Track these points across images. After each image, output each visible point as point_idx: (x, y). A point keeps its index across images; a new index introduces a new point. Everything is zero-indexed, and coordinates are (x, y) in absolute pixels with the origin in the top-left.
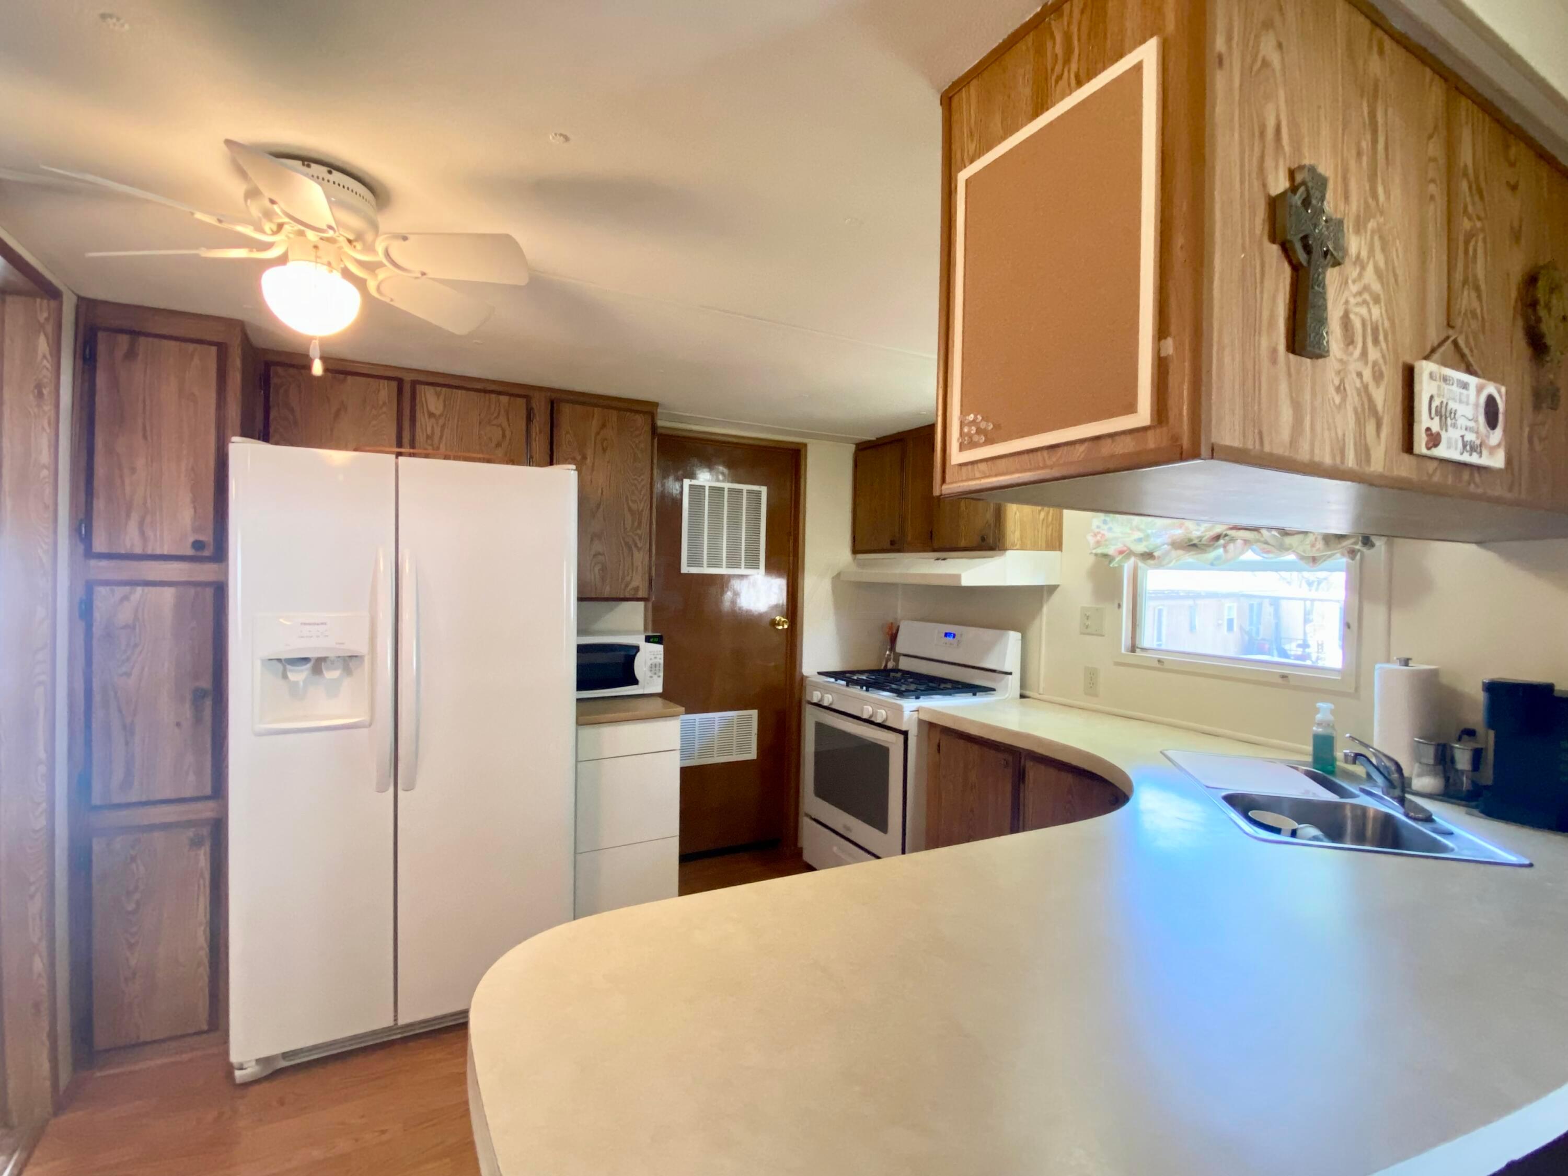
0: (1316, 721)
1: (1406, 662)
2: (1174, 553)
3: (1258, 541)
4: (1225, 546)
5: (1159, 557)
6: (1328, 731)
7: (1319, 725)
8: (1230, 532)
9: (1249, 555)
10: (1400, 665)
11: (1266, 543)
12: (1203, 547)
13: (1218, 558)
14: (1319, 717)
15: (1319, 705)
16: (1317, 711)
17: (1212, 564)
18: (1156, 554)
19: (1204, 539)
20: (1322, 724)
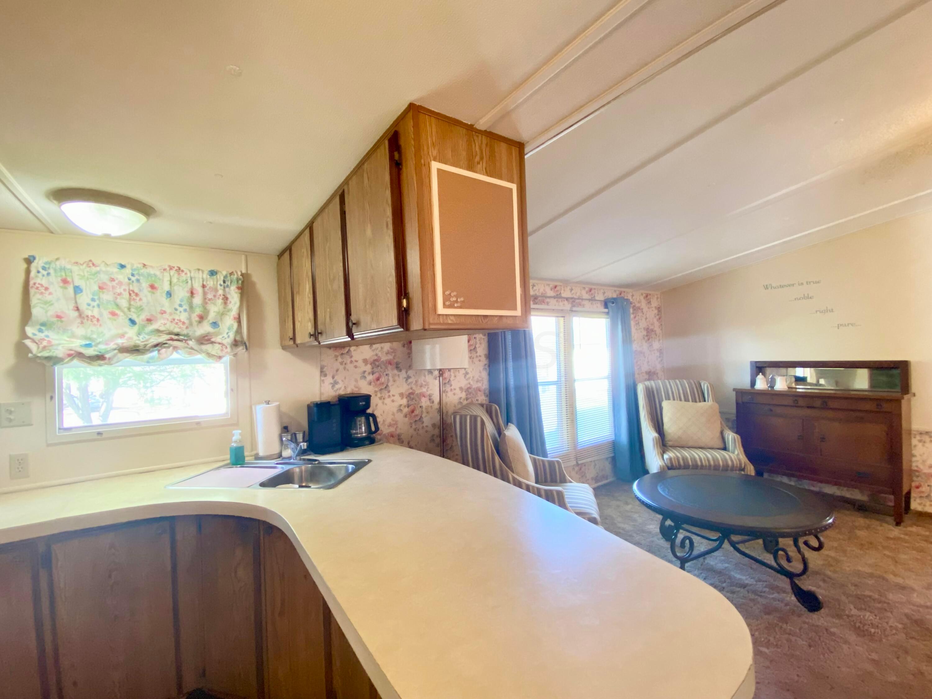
0: (233, 441)
1: (268, 403)
2: (120, 356)
3: (187, 347)
4: (159, 351)
5: (109, 359)
6: (240, 445)
7: (236, 442)
8: (167, 342)
9: (175, 355)
10: (266, 404)
11: (192, 348)
12: (143, 351)
13: (152, 358)
14: (234, 438)
15: (234, 432)
16: (233, 435)
17: (148, 362)
18: (107, 356)
19: (148, 346)
20: (237, 441)
